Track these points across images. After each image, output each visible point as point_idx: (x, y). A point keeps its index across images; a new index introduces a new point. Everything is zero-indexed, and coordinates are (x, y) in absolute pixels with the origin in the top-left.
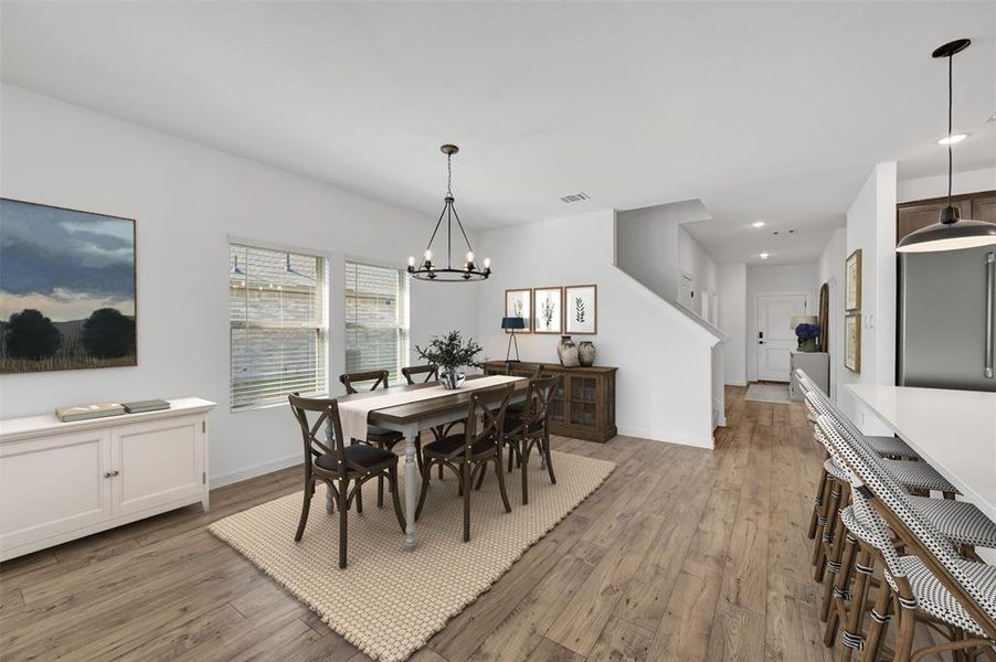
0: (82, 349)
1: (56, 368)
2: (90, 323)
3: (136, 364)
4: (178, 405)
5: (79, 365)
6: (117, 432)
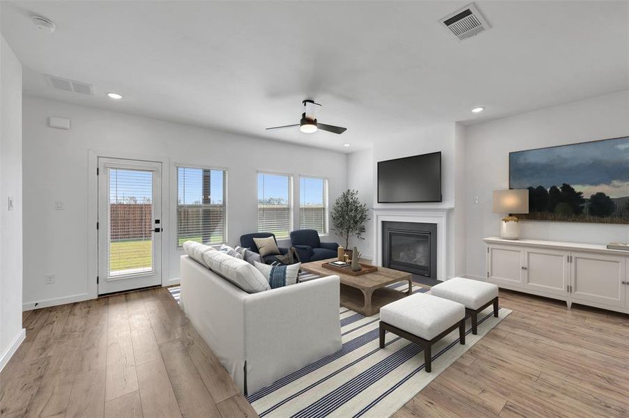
1: (612, 222)
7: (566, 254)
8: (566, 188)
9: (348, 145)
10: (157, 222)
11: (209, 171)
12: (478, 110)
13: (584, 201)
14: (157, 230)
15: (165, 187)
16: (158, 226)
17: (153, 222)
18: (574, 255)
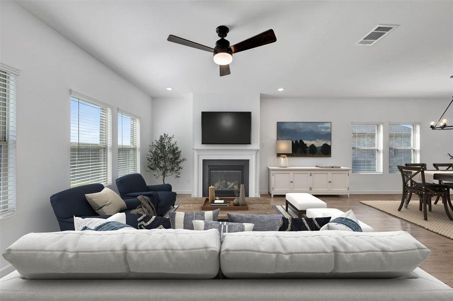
0: (321, 153)
1: (316, 157)
2: (322, 147)
3: (331, 157)
4: (342, 168)
5: (320, 156)
6: (331, 172)
7: (309, 172)
8: (301, 141)
9: (171, 89)
12: (281, 90)
13: (307, 147)
18: (312, 172)
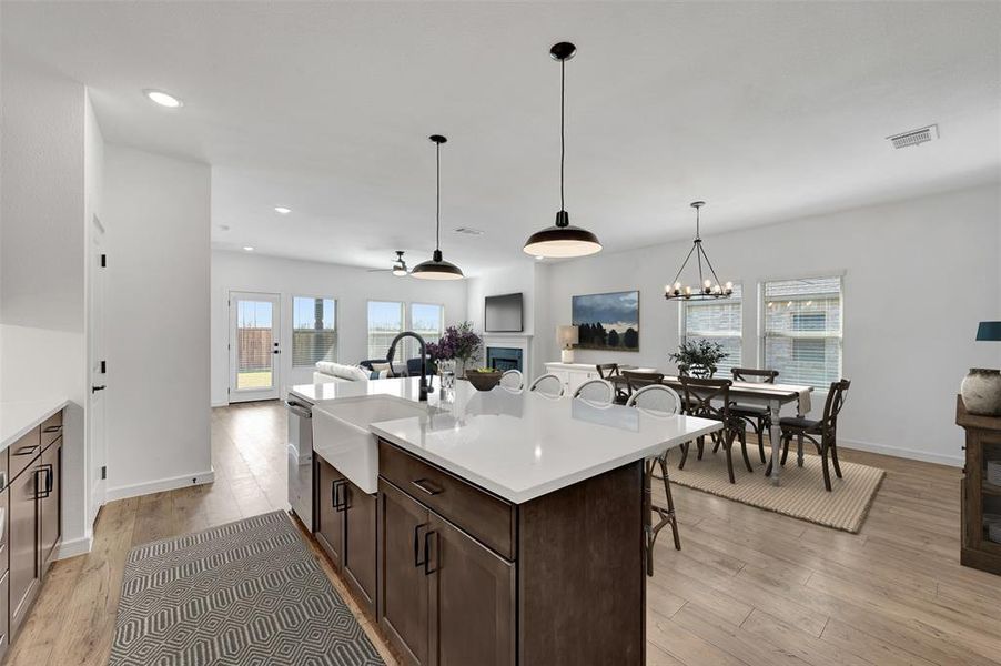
0: (624, 344)
2: (626, 334)
3: (639, 351)
5: (623, 349)
8: (599, 326)
10: (276, 345)
11: (321, 300)
13: (606, 335)
14: (276, 352)
15: (283, 312)
16: (276, 348)
17: (272, 344)
